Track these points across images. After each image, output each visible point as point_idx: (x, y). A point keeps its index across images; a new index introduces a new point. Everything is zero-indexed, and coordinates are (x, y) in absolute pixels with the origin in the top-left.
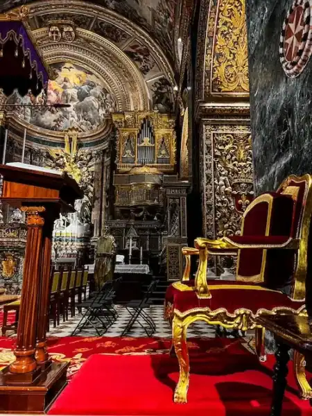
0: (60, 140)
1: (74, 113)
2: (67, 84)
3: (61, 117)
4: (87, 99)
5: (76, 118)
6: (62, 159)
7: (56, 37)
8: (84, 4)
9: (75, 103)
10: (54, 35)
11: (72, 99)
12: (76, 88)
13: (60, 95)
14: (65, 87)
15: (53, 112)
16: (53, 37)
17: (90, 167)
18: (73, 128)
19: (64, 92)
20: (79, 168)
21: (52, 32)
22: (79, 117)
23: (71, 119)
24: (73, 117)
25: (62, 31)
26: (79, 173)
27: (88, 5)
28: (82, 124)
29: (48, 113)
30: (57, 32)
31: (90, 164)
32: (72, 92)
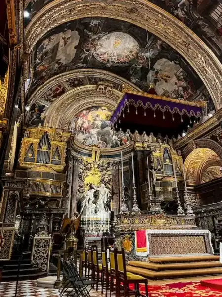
0: (89, 152)
1: (96, 135)
2: (97, 118)
3: (87, 137)
4: (106, 129)
5: (97, 139)
6: (89, 165)
7: (102, 92)
8: (116, 76)
9: (98, 130)
10: (101, 90)
11: (97, 127)
12: (101, 121)
13: (90, 124)
14: (95, 120)
15: (83, 134)
16: (100, 91)
17: (107, 171)
18: (95, 145)
19: (93, 122)
20: (100, 172)
21: (100, 89)
22: (98, 138)
23: (93, 139)
24: (94, 137)
25: (105, 88)
26: (100, 175)
27: (118, 77)
28: (100, 143)
29: (81, 133)
30: (102, 89)
31: (108, 169)
32: (99, 123)
